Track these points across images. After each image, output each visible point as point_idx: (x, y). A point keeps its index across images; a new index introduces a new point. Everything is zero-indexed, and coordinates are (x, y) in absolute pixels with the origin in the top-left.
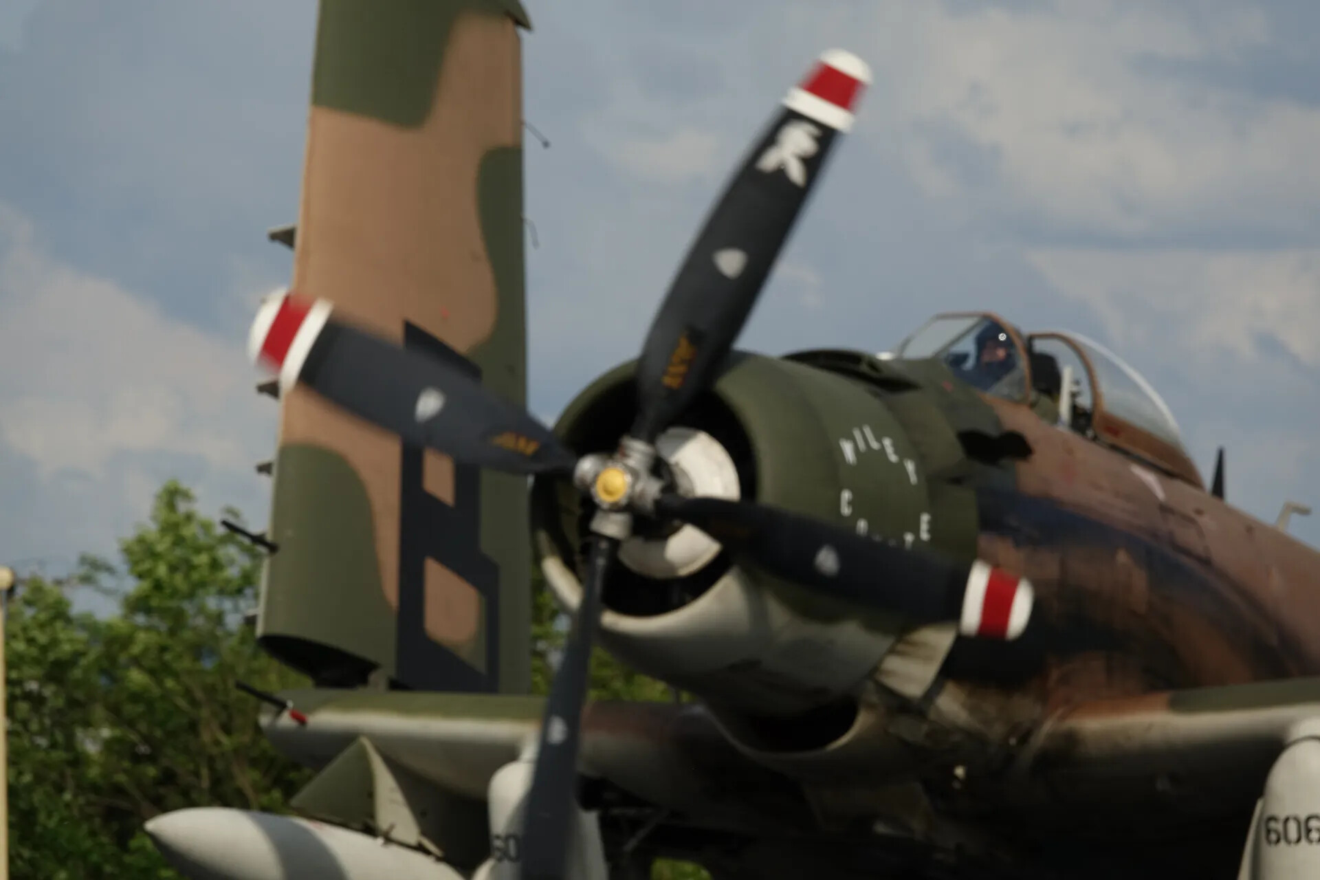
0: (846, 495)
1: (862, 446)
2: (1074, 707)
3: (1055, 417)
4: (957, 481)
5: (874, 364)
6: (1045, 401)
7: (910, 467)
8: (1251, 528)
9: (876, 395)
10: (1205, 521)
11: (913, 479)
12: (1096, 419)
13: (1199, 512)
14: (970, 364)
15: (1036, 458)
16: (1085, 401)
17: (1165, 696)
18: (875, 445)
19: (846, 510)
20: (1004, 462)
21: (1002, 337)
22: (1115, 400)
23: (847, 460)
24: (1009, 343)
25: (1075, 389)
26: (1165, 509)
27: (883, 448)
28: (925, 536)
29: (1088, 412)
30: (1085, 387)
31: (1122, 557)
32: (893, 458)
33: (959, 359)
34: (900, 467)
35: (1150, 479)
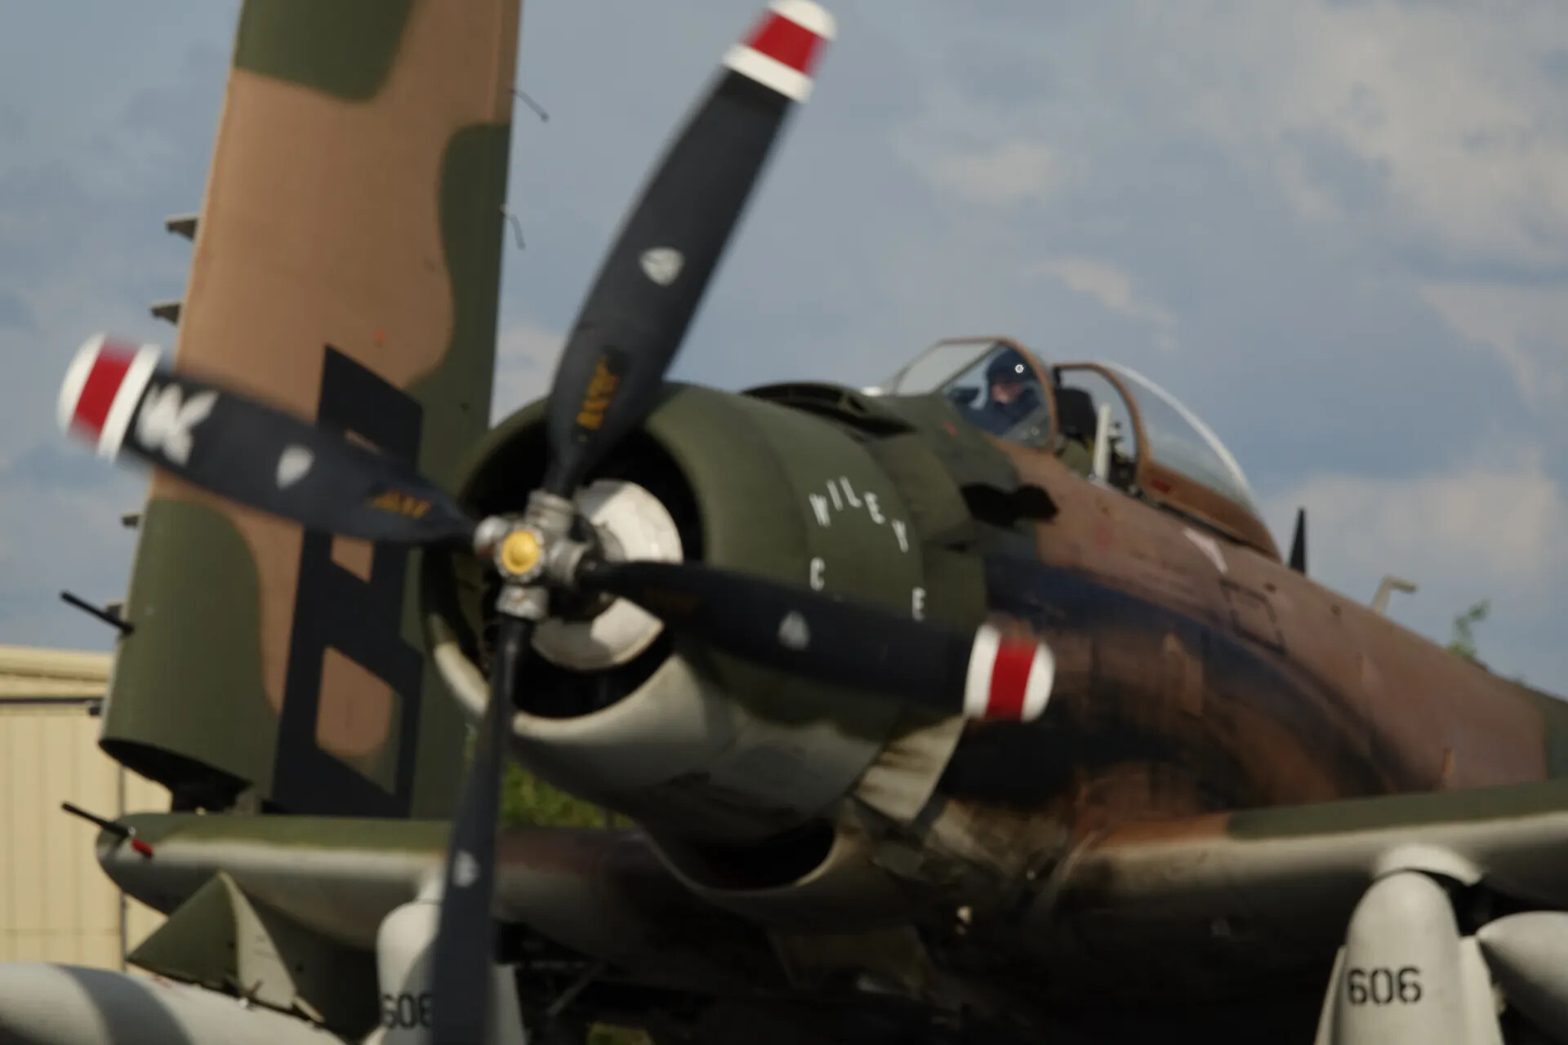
0: (817, 565)
1: (838, 503)
2: (1108, 832)
3: (1087, 469)
4: (960, 547)
5: (856, 401)
6: (1075, 447)
7: (900, 529)
8: (1337, 608)
9: (859, 439)
10: (1279, 599)
11: (904, 545)
12: (1140, 471)
13: (1271, 588)
14: (979, 403)
15: (1061, 518)
16: (1126, 449)
17: (1222, 818)
18: (855, 502)
19: (817, 583)
20: (1021, 523)
21: (1019, 369)
22: (1164, 448)
23: (819, 520)
24: (1028, 376)
25: (1114, 433)
26: (1226, 584)
27: (865, 506)
28: (918, 615)
29: (1131, 461)
30: (1127, 431)
31: (1171, 644)
32: (878, 519)
33: (969, 395)
34: (887, 529)
35: (1208, 546)
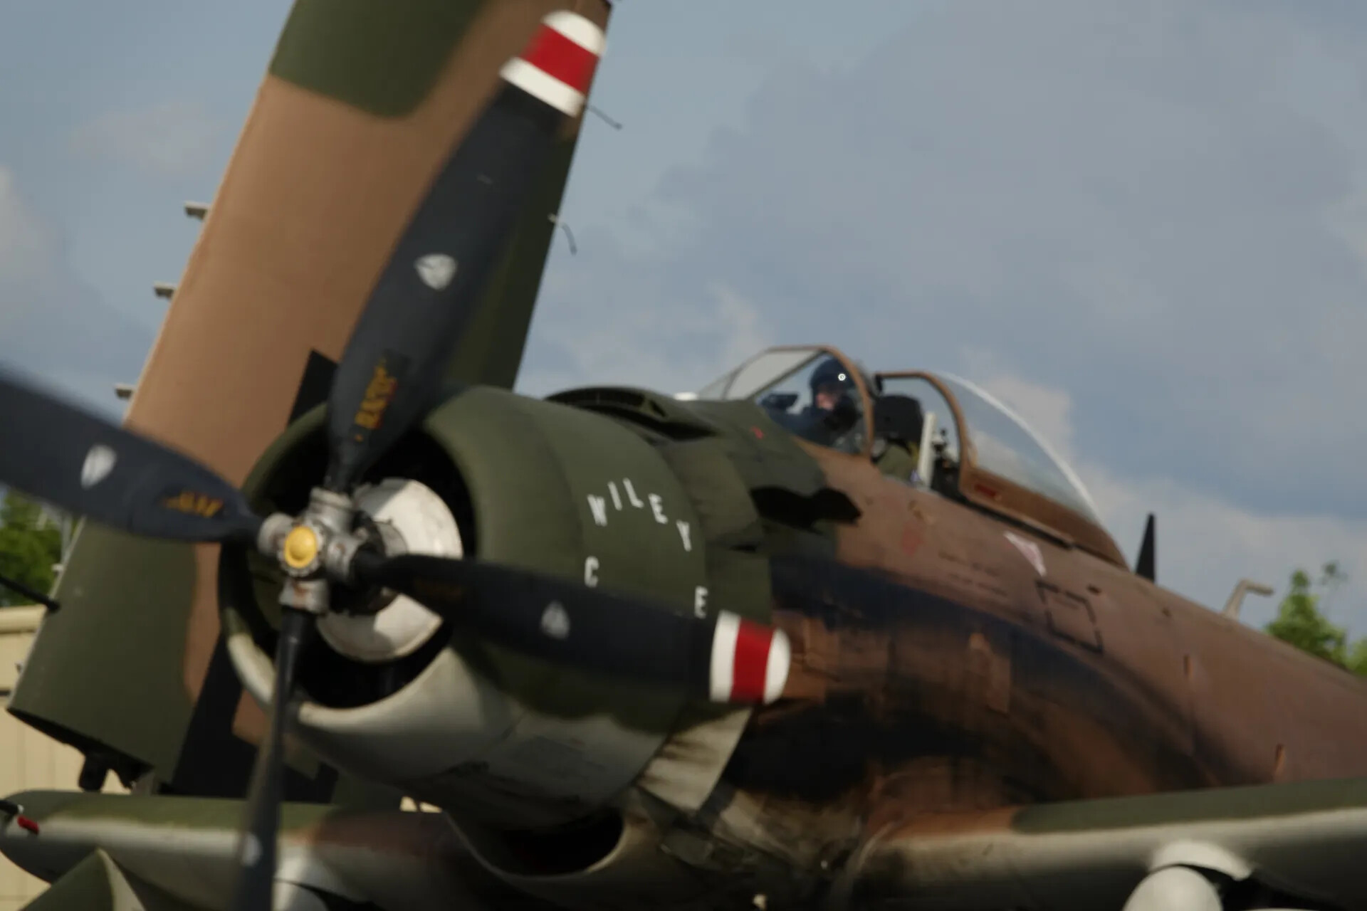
0: (591, 563)
1: (618, 504)
4: (749, 548)
5: (659, 405)
6: (896, 452)
7: (684, 529)
10: (1102, 602)
11: (687, 545)
12: (964, 474)
13: (1094, 590)
15: (866, 522)
16: (953, 454)
17: (1008, 813)
18: (637, 503)
19: (590, 580)
20: (820, 525)
21: (842, 377)
23: (595, 520)
24: (850, 382)
25: (939, 439)
26: (1044, 585)
27: (647, 507)
28: (699, 613)
29: (956, 465)
30: (952, 438)
31: (977, 643)
32: (661, 519)
34: (671, 528)
35: (1031, 549)
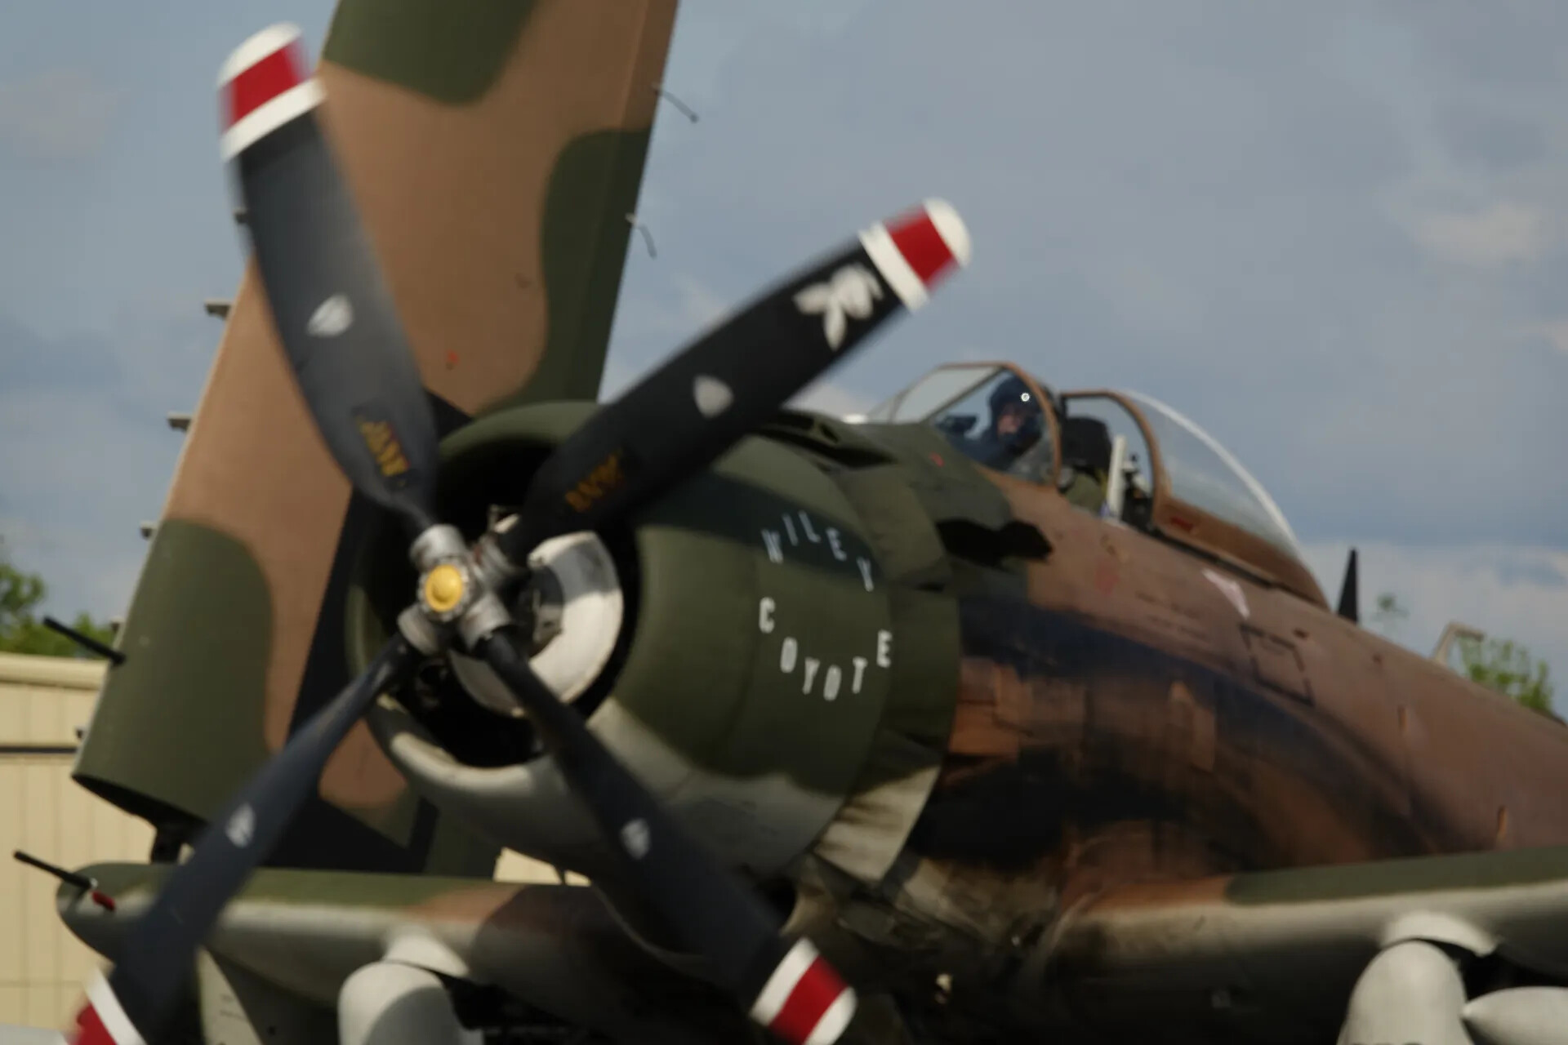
0: (767, 605)
1: (794, 539)
3: (1097, 504)
4: (934, 587)
5: (831, 429)
6: (1085, 482)
7: (865, 567)
9: (826, 469)
10: (1310, 646)
11: (869, 584)
12: (1157, 506)
13: (1301, 634)
14: (977, 431)
15: (1055, 558)
16: (1143, 483)
17: (1221, 882)
18: (814, 538)
19: (766, 626)
20: (1009, 562)
21: (1025, 398)
22: (1186, 484)
23: (770, 557)
24: (1033, 406)
25: (1129, 466)
26: (1248, 629)
27: (825, 542)
28: (883, 661)
29: (1148, 496)
30: (1144, 463)
31: (1179, 693)
32: (841, 555)
34: (850, 567)
35: (1231, 588)
